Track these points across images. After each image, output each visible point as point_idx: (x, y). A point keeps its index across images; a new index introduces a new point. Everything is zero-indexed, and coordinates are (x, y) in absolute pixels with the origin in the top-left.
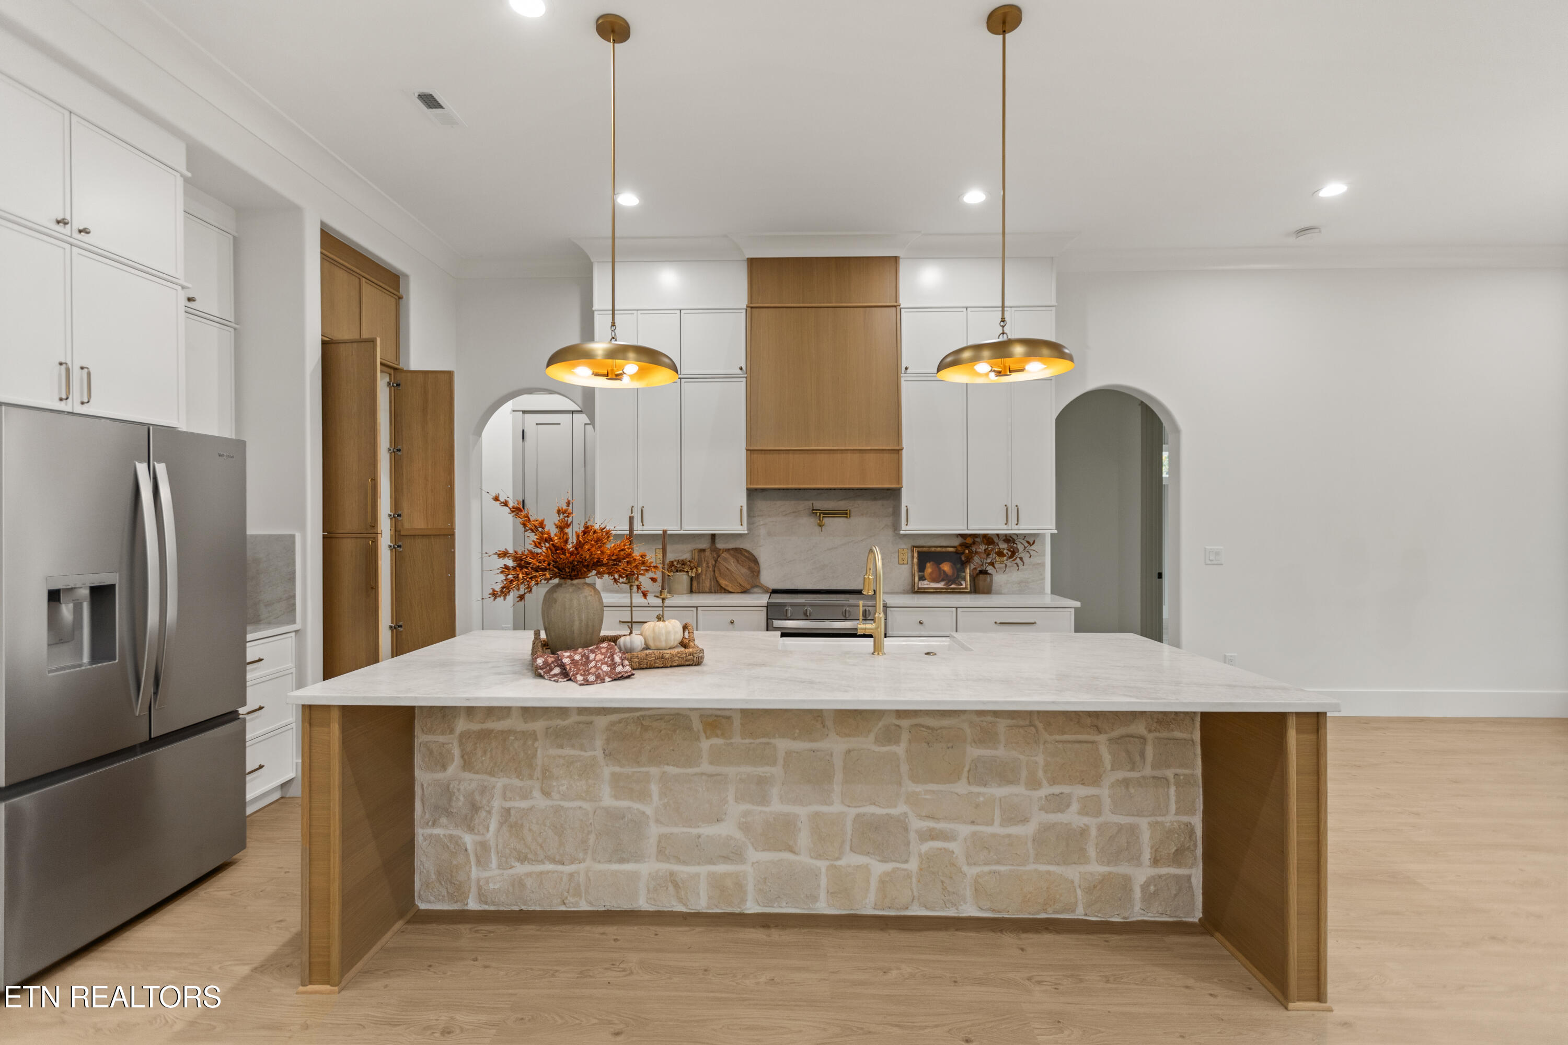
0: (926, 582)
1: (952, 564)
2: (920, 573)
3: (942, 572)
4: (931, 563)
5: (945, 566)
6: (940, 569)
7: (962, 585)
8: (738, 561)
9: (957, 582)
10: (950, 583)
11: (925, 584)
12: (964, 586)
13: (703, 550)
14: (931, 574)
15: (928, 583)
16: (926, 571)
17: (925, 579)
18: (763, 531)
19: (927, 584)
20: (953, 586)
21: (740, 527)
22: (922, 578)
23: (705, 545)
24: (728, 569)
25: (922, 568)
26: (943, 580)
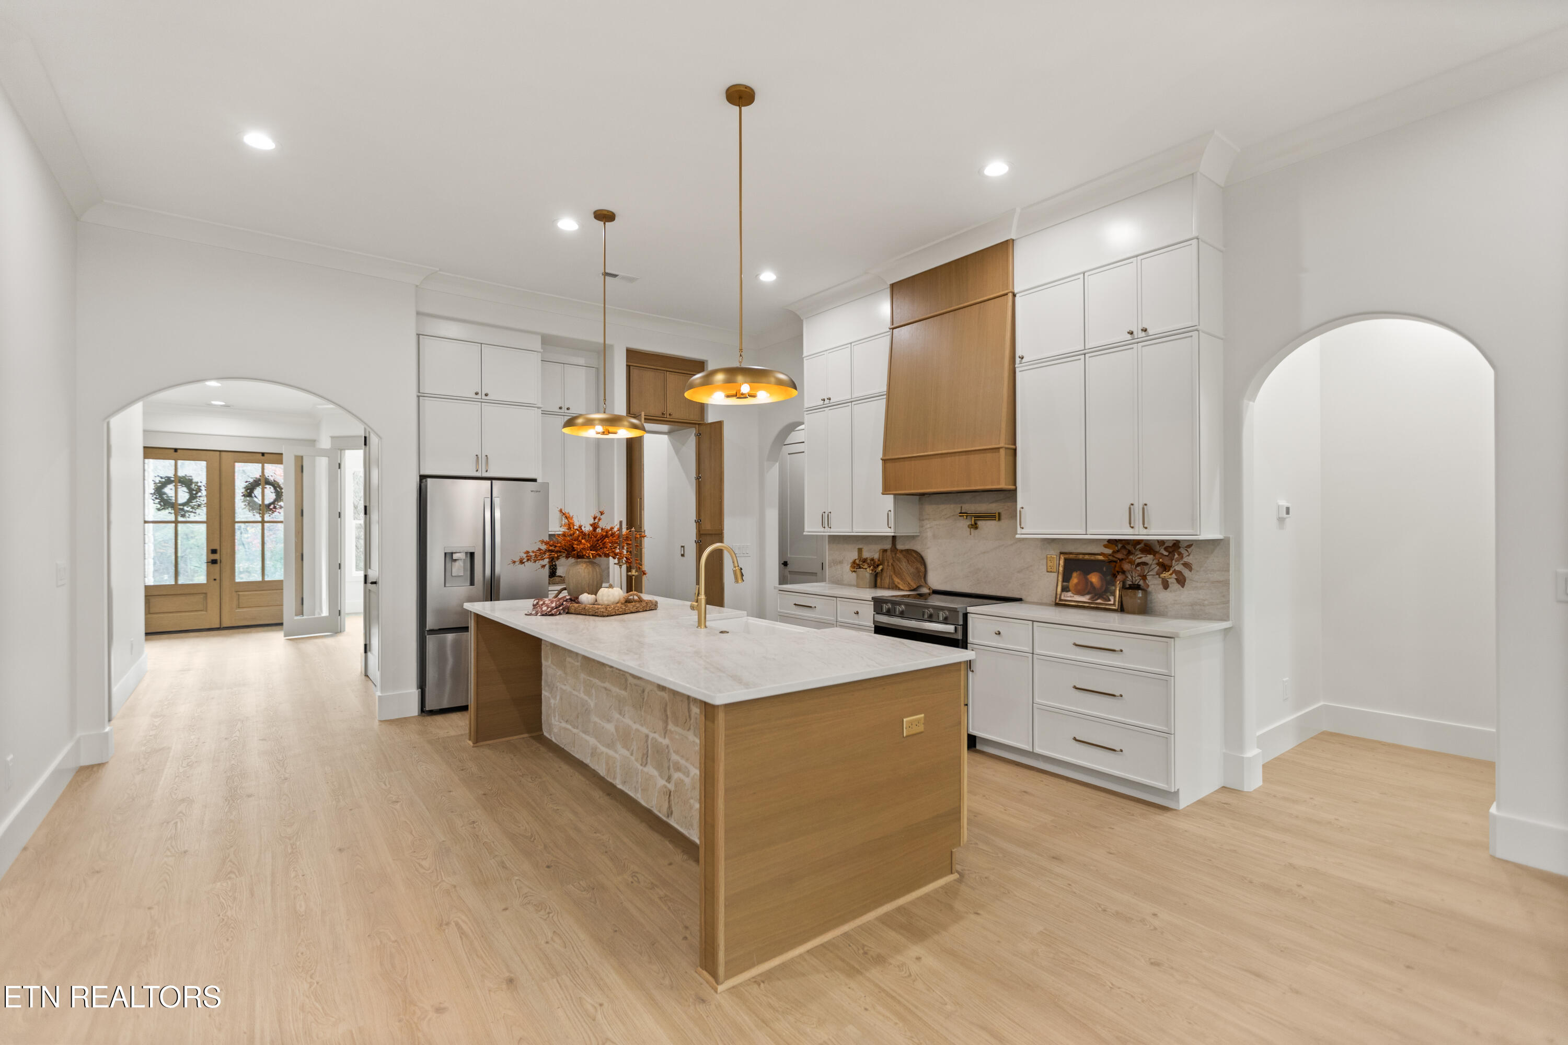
0: (1069, 594)
1: (1101, 575)
2: (1065, 584)
3: (1089, 583)
4: (1078, 572)
5: (1093, 577)
6: (1087, 579)
7: (1110, 600)
8: (908, 561)
9: (1105, 596)
10: (1096, 597)
11: (1068, 596)
12: (1112, 602)
13: (885, 551)
14: (1076, 585)
15: (1072, 595)
16: (1071, 581)
17: (1069, 591)
18: (929, 534)
19: (1071, 597)
20: (1099, 601)
21: (889, 530)
22: (1065, 589)
23: (888, 546)
24: (900, 568)
25: (1066, 578)
26: (1088, 593)
